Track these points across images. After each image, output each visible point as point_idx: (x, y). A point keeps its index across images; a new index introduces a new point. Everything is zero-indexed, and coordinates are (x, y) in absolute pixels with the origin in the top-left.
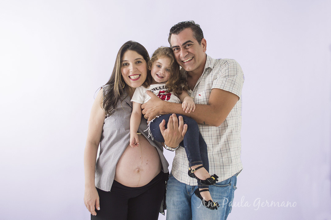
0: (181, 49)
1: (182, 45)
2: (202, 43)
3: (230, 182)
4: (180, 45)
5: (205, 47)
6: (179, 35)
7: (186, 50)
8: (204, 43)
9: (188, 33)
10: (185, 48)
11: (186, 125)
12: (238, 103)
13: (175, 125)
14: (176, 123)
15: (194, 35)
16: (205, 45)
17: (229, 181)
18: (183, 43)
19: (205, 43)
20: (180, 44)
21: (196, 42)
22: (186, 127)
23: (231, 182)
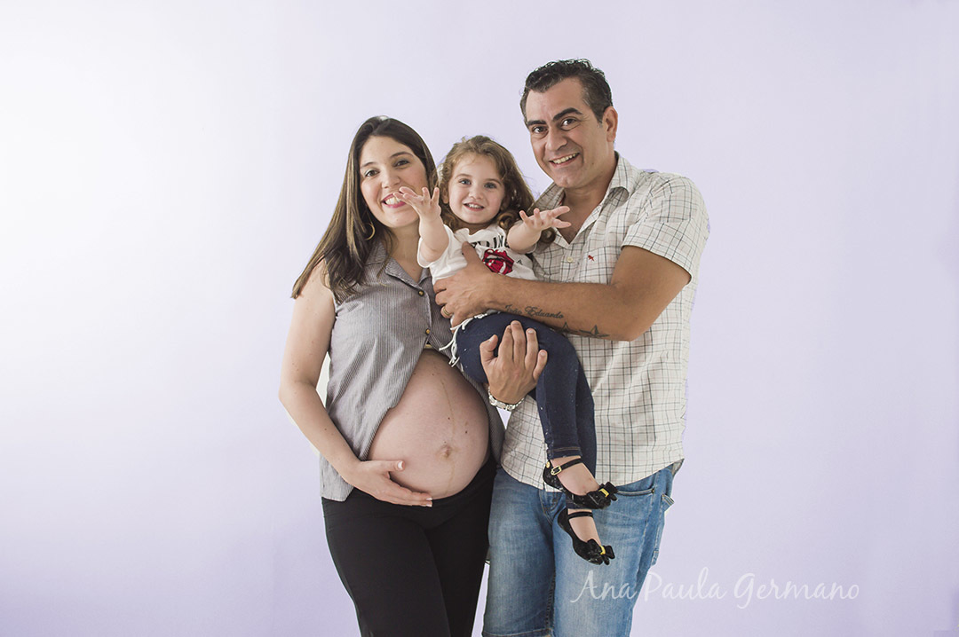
0: (550, 129)
1: (552, 118)
2: (604, 118)
3: (652, 485)
4: (546, 120)
5: (612, 130)
6: (547, 93)
7: (561, 134)
8: (612, 118)
9: (571, 90)
10: (560, 127)
11: (543, 353)
12: (686, 291)
13: (519, 352)
14: (520, 345)
15: (585, 97)
16: (612, 125)
17: (649, 483)
18: (556, 114)
19: (614, 120)
20: (549, 118)
21: (589, 115)
22: (543, 357)
23: (655, 486)
